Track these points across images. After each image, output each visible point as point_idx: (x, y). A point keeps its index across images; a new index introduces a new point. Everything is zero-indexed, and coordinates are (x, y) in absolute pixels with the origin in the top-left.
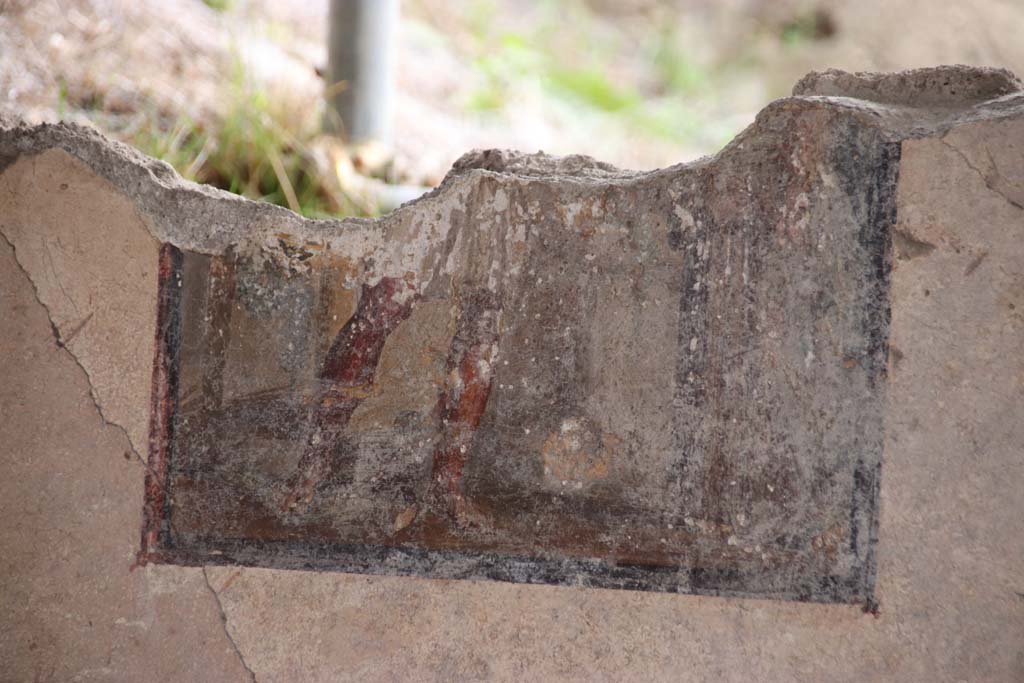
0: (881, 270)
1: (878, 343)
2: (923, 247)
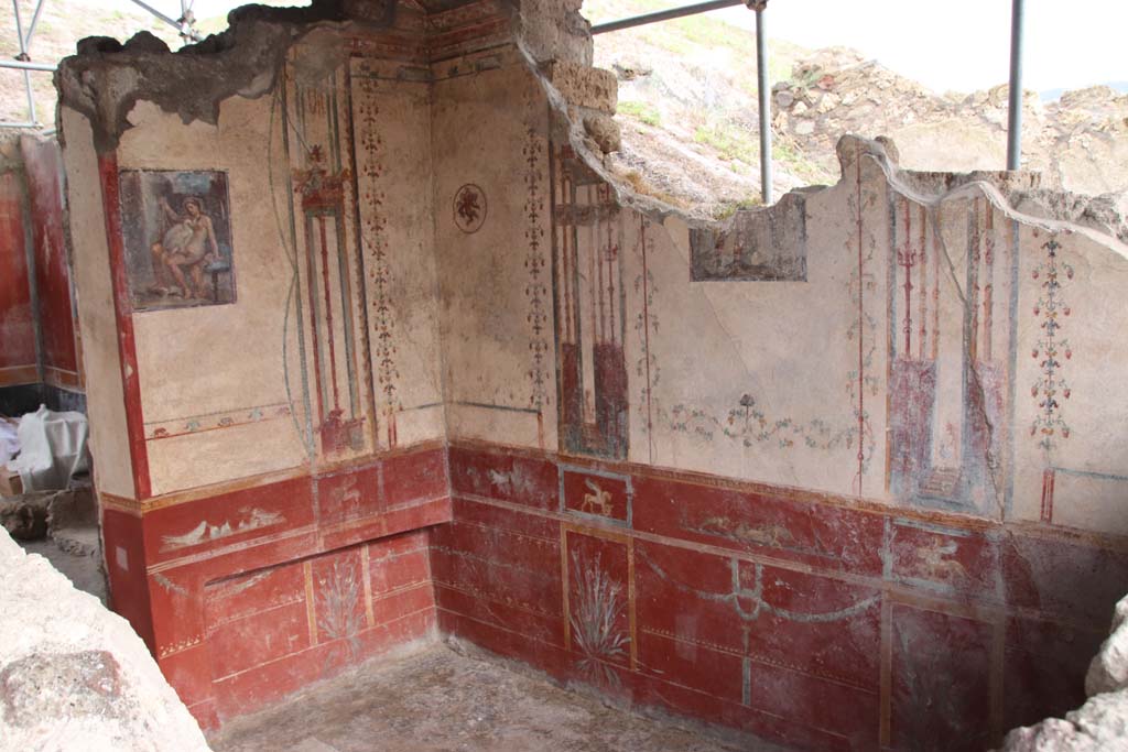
0: (804, 222)
1: (805, 235)
2: (810, 217)
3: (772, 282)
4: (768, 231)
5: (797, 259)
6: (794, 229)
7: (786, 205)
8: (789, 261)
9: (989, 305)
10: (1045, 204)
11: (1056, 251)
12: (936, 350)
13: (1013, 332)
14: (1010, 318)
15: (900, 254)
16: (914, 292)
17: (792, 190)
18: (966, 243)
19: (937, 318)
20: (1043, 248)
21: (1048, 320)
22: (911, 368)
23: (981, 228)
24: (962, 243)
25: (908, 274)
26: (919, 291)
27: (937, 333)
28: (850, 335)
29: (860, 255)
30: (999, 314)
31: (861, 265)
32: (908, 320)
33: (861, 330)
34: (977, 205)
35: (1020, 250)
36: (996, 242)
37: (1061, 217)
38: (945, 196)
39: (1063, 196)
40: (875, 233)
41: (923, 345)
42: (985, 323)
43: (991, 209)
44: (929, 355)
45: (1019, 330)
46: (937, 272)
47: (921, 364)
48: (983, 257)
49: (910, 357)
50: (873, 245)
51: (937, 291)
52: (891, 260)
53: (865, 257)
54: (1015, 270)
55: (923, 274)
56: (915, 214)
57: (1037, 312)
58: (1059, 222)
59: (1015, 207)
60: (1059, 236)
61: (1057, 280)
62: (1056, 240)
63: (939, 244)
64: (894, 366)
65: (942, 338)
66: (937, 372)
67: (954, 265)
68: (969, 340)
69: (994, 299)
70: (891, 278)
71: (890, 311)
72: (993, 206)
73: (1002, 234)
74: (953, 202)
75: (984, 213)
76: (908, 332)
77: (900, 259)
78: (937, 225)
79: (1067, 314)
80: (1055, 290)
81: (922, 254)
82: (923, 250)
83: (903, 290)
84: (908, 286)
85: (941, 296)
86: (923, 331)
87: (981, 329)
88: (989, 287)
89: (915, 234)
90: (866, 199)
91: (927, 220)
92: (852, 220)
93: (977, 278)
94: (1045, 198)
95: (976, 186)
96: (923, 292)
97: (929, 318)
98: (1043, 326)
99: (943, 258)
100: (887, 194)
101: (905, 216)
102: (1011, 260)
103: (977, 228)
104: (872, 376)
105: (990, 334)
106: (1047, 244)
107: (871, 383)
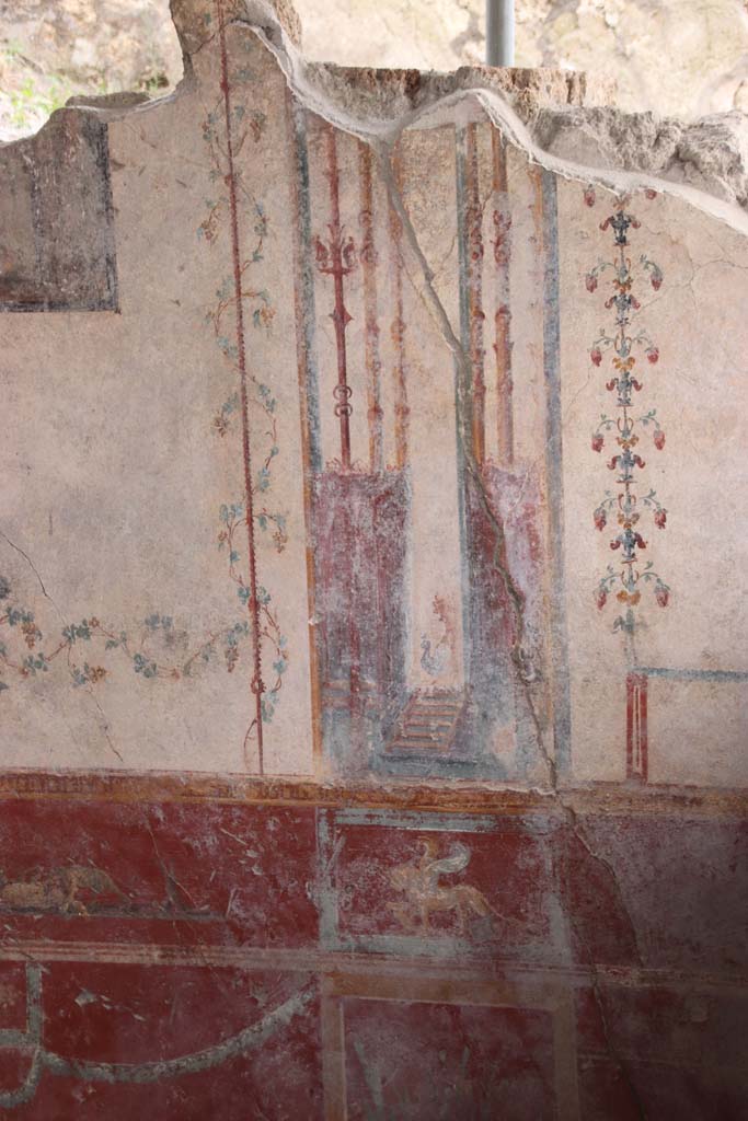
0: (106, 177)
1: (109, 206)
2: (121, 166)
3: (37, 316)
4: (23, 196)
5: (95, 261)
6: (85, 192)
7: (62, 135)
8: (77, 266)
9: (504, 349)
10: (603, 137)
11: (630, 233)
12: (403, 448)
13: (553, 403)
14: (547, 374)
15: (320, 248)
16: (354, 329)
17: (71, 101)
18: (454, 218)
19: (402, 382)
20: (603, 228)
21: (619, 375)
22: (356, 490)
23: (483, 189)
24: (447, 221)
25: (339, 290)
26: (363, 325)
27: (403, 411)
28: (221, 426)
29: (236, 250)
30: (525, 367)
31: (238, 274)
32: (345, 389)
33: (245, 414)
34: (473, 137)
35: (561, 235)
36: (514, 220)
37: (635, 164)
38: (411, 121)
39: (635, 121)
40: (266, 203)
41: (376, 439)
42: (499, 386)
43: (502, 146)
44: (390, 459)
45: (565, 397)
46: (399, 284)
47: (374, 478)
48: (489, 250)
49: (351, 467)
50: (262, 230)
51: (400, 325)
52: (302, 262)
53: (246, 255)
54: (552, 274)
55: (371, 290)
56: (349, 161)
57: (597, 360)
58: (631, 176)
59: (545, 145)
60: (633, 202)
61: (633, 291)
62: (628, 210)
63: (400, 226)
64: (319, 486)
65: (415, 423)
66: (408, 496)
67: (433, 268)
68: (470, 426)
69: (514, 336)
70: (305, 298)
71: (306, 371)
72: (506, 141)
73: (525, 203)
74: (425, 133)
75: (489, 158)
76: (345, 412)
77: (322, 258)
78: (395, 181)
79: (653, 359)
80: (630, 313)
81: (366, 247)
82: (368, 237)
83: (331, 326)
84: (341, 317)
85: (409, 334)
86: (376, 411)
87: (491, 399)
88: (503, 311)
89: (350, 204)
90: (242, 127)
91: (374, 175)
92: (214, 174)
93: (478, 294)
94: (602, 125)
95: (473, 99)
96: (372, 328)
97: (387, 380)
98: (610, 387)
99: (411, 256)
100: (290, 116)
101: (327, 166)
102: (544, 254)
103: (476, 189)
104: (274, 509)
105: (509, 408)
106: (611, 219)
107: (271, 525)
